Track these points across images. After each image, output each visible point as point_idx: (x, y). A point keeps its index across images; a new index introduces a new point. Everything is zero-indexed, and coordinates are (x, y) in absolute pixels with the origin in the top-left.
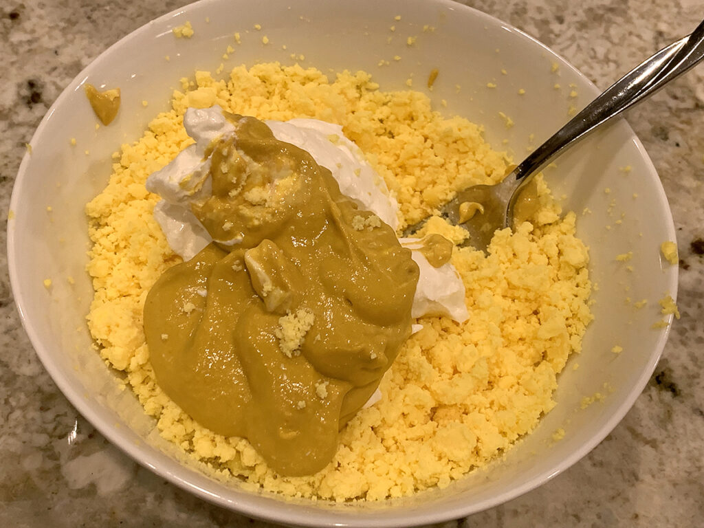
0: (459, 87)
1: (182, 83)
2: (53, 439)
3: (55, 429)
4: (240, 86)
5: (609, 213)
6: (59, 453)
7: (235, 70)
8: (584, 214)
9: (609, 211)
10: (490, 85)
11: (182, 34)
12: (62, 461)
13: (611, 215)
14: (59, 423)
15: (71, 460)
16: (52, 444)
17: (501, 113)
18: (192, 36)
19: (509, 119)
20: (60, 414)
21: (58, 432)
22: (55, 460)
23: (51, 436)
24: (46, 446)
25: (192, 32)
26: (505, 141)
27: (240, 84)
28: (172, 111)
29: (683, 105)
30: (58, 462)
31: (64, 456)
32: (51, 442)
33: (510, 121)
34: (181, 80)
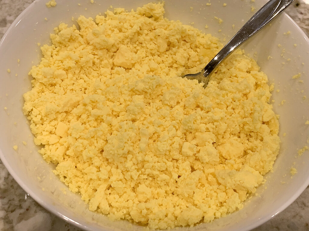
0: (191, 8)
1: (55, 31)
2: (8, 213)
3: (9, 207)
4: (84, 27)
5: (282, 56)
6: (12, 220)
7: (79, 19)
8: (268, 59)
9: (282, 55)
10: (208, 4)
11: (51, 5)
12: (14, 224)
13: (284, 57)
14: (11, 204)
15: (18, 223)
16: (8, 215)
17: (215, 17)
18: (56, 5)
19: (220, 19)
20: (11, 199)
21: (10, 209)
22: (10, 224)
23: (7, 212)
24: (5, 217)
25: (56, 3)
26: (220, 30)
27: (83, 25)
28: (52, 45)
29: (306, 17)
30: (11, 225)
31: (15, 221)
32: (7, 215)
33: (221, 20)
34: (54, 29)
